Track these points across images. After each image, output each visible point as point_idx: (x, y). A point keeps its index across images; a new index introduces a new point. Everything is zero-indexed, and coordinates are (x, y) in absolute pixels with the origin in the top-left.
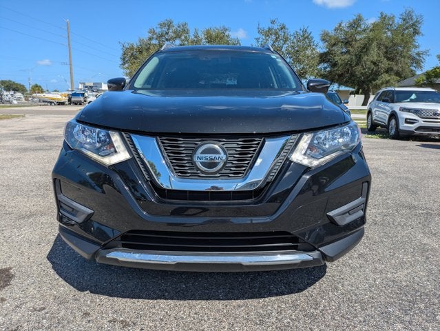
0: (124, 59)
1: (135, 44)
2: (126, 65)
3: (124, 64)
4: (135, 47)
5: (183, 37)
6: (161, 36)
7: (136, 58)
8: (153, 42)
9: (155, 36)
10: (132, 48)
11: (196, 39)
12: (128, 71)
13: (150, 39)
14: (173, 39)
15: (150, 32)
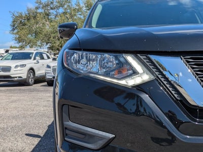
0: (14, 26)
1: (23, 13)
2: (16, 31)
3: (14, 30)
4: (24, 15)
5: (66, 6)
6: (47, 5)
7: (24, 25)
8: (40, 11)
9: (41, 6)
10: (21, 17)
11: (77, 7)
12: (18, 36)
13: (37, 8)
14: (58, 7)
15: (37, 3)
